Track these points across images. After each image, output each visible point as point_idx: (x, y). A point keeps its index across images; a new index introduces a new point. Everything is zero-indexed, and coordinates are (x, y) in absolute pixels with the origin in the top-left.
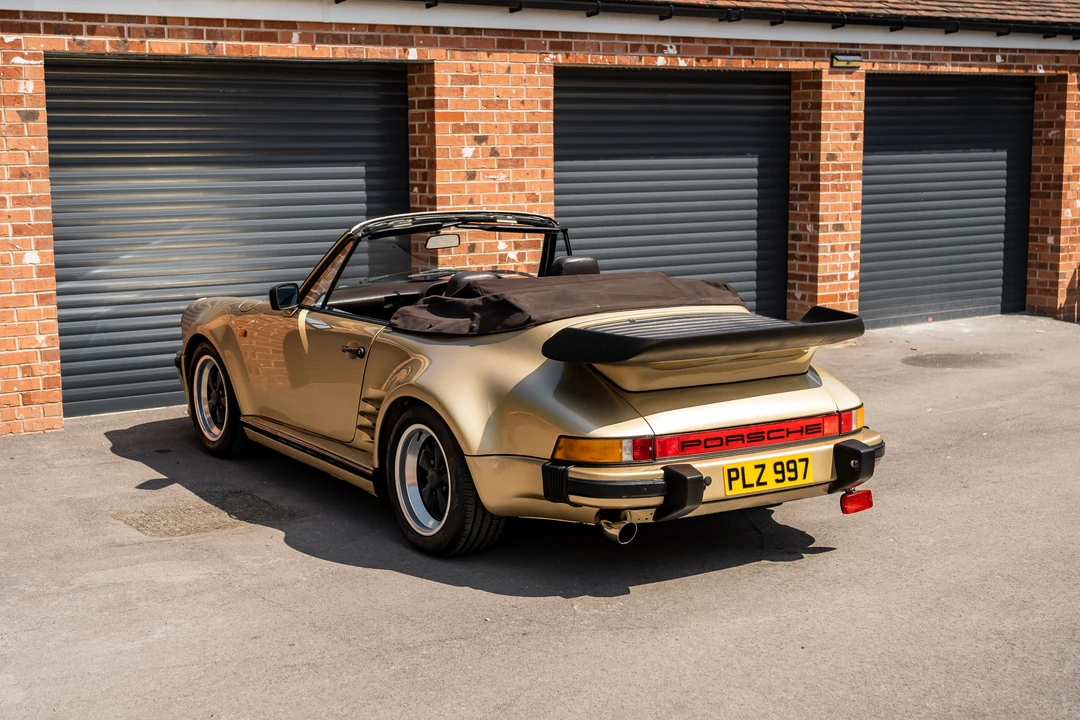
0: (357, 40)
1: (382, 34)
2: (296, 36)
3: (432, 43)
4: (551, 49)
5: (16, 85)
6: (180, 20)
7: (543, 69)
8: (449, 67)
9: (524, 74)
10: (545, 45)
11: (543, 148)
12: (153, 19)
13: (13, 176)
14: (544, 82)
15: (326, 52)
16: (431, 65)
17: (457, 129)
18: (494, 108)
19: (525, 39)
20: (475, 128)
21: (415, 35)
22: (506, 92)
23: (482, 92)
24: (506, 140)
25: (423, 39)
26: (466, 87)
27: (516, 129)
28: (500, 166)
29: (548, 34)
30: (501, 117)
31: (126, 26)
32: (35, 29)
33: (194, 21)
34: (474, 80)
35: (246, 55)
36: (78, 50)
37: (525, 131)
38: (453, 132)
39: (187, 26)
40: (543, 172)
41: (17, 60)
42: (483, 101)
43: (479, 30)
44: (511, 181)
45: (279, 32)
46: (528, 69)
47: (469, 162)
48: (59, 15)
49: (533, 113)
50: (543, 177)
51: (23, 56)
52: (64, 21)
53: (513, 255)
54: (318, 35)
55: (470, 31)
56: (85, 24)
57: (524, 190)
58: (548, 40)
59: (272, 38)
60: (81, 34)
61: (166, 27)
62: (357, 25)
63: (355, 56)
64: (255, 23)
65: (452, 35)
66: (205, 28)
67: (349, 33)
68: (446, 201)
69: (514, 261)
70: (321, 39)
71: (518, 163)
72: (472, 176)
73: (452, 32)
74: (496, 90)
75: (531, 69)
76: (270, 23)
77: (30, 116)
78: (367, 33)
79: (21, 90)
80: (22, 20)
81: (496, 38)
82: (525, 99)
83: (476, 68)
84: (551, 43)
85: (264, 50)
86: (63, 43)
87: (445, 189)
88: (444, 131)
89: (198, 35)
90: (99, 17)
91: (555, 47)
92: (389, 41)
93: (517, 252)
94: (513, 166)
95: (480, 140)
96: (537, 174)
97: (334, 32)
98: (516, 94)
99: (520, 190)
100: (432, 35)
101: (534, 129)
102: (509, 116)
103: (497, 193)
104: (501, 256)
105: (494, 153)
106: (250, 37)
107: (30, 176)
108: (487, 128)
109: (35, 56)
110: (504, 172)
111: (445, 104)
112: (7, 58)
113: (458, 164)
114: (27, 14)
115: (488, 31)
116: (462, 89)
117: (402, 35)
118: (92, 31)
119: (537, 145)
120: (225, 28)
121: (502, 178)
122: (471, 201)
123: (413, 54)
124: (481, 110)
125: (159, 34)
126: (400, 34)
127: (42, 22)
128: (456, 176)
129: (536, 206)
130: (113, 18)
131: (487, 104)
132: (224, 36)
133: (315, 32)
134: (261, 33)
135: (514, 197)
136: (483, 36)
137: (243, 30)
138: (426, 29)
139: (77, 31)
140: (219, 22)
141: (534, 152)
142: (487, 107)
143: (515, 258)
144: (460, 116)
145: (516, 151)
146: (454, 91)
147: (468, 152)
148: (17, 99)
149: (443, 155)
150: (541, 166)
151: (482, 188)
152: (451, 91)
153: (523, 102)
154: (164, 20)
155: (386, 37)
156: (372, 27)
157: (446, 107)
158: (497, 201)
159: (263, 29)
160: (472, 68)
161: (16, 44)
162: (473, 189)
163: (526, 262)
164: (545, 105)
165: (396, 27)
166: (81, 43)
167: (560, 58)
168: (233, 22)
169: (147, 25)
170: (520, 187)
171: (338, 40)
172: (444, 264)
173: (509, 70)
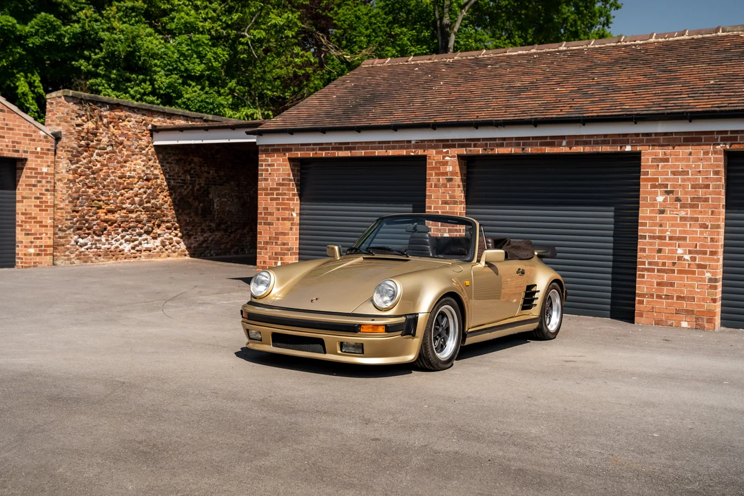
0: (597, 143)
1: (611, 139)
2: (564, 143)
3: (641, 142)
4: (721, 141)
5: (446, 168)
6: (511, 139)
7: (715, 152)
8: (649, 154)
9: (702, 156)
10: (717, 139)
11: (714, 198)
12: (500, 139)
13: (442, 203)
14: (716, 160)
15: (580, 149)
16: (639, 153)
17: (653, 186)
18: (680, 175)
19: (703, 136)
20: (666, 186)
21: (630, 138)
22: (688, 166)
23: (672, 167)
24: (686, 193)
25: (636, 140)
26: (661, 164)
27: (693, 187)
28: (681, 207)
29: (719, 132)
30: (683, 180)
31: (488, 143)
32: (453, 146)
33: (517, 138)
34: (667, 160)
35: (540, 152)
36: (469, 153)
37: (701, 188)
38: (651, 188)
39: (514, 141)
40: (713, 212)
41: (447, 158)
42: (671, 172)
43: (671, 133)
44: (689, 216)
45: (556, 141)
46: (704, 153)
47: (660, 204)
48: (463, 140)
49: (707, 178)
50: (712, 215)
51: (449, 157)
52: (465, 142)
53: (687, 257)
54: (576, 141)
55: (665, 134)
56: (472, 143)
57: (698, 221)
58: (719, 136)
59: (551, 144)
60: (471, 147)
61: (505, 142)
62: (597, 136)
63: (595, 150)
64: (545, 138)
65: (653, 137)
66: (522, 142)
67: (592, 139)
68: (645, 224)
69: (688, 260)
70: (577, 144)
71: (693, 206)
72: (662, 212)
73: (653, 135)
74: (681, 166)
75: (706, 153)
76: (552, 137)
77: (450, 180)
78: (603, 139)
79: (448, 170)
80: (450, 143)
81: (682, 137)
82: (701, 169)
83: (667, 154)
84: (721, 137)
85: (548, 150)
86: (463, 151)
87: (644, 218)
88: (645, 188)
89: (518, 145)
90: (478, 140)
91: (724, 140)
92: (614, 143)
93: (690, 256)
94: (691, 207)
95: (668, 193)
96: (708, 212)
97: (584, 139)
98: (695, 167)
99: (695, 221)
100: (641, 137)
101: (707, 186)
102: (689, 179)
103: (678, 222)
104: (678, 257)
105: (678, 199)
106: (542, 144)
107: (448, 204)
108: (673, 186)
109: (453, 157)
110: (684, 211)
111: (647, 173)
112: (444, 157)
113: (653, 205)
114: (452, 140)
115: (676, 133)
116: (658, 165)
117: (623, 139)
118: (475, 146)
119: (709, 196)
120: (531, 141)
121: (683, 214)
122: (661, 226)
123: (628, 148)
124: (670, 176)
125: (502, 145)
126: (621, 138)
127: (457, 143)
128: (652, 211)
129: (706, 231)
130: (484, 139)
131: (674, 173)
132: (530, 145)
133: (574, 140)
134: (547, 142)
135: (690, 225)
136: (674, 136)
137: (539, 141)
138: (637, 135)
139: (469, 146)
140: (528, 138)
141: (706, 200)
142: (674, 175)
143: (689, 259)
144: (657, 180)
145: (692, 199)
146: (653, 166)
147: (660, 199)
148: (446, 174)
149: (644, 200)
150: (711, 208)
151: (668, 219)
152: (652, 167)
153: (700, 172)
154: (504, 139)
155: (612, 140)
156: (605, 136)
157: (648, 175)
158: (679, 227)
159: (548, 140)
160: (665, 154)
161: (447, 152)
162: (661, 219)
163: (697, 262)
164: (717, 173)
165: (619, 135)
166: (470, 151)
167: (728, 147)
168: (534, 138)
169: (497, 142)
170: (696, 220)
171: (586, 143)
172: (641, 258)
173: (690, 154)
